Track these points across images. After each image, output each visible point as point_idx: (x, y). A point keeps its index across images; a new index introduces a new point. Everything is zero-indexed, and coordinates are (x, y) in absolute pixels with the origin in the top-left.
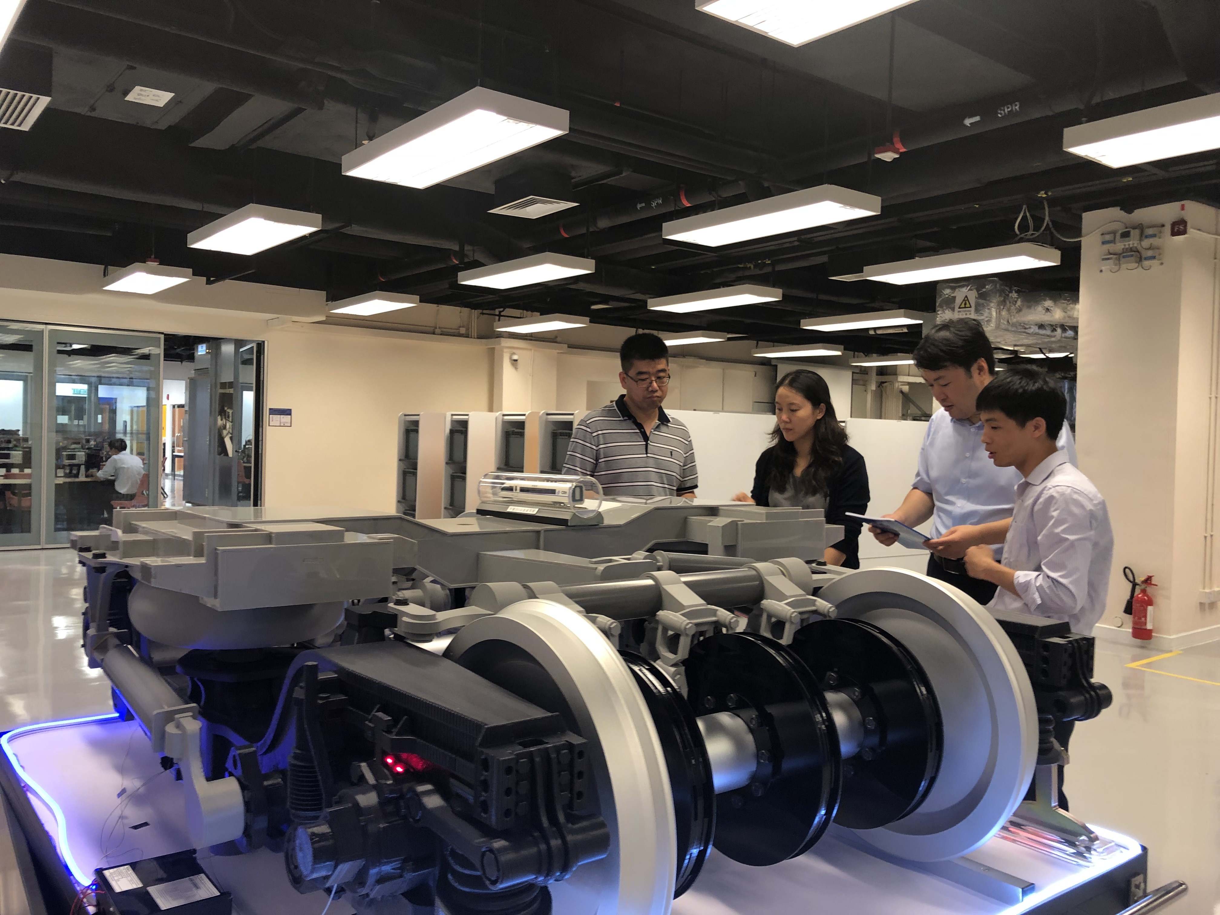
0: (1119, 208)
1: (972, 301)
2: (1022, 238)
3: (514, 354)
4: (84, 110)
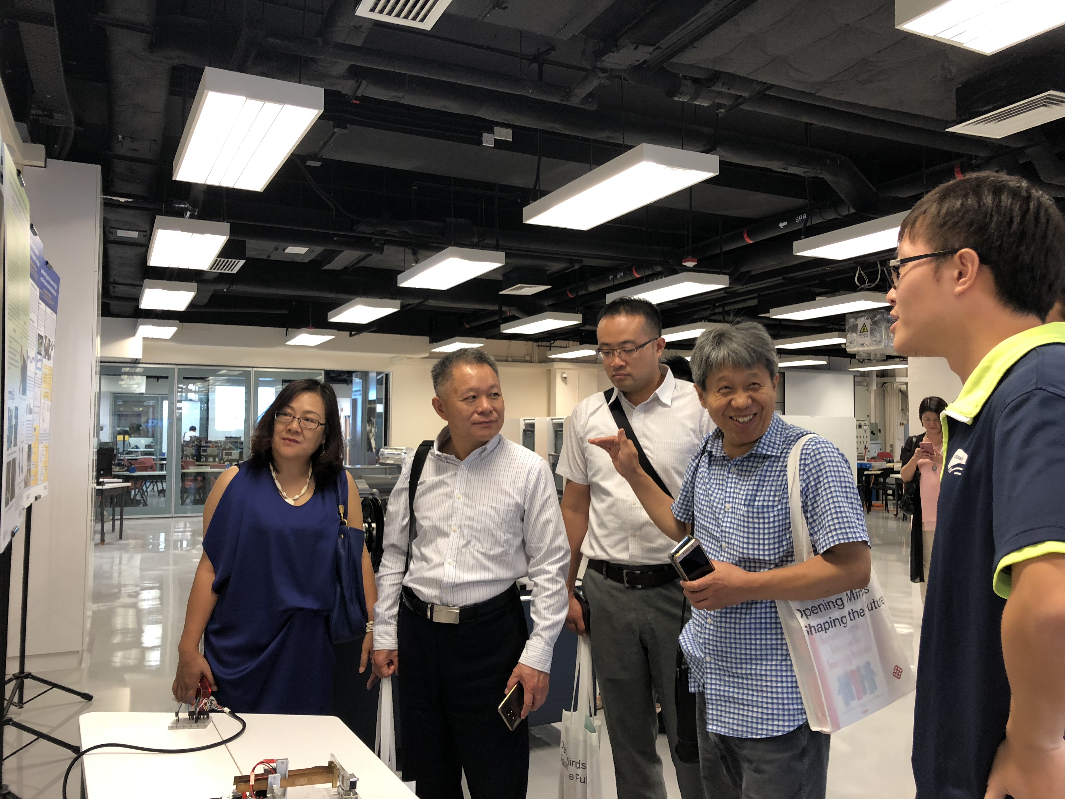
1: (868, 327)
2: (862, 288)
3: (564, 373)
4: (265, 257)
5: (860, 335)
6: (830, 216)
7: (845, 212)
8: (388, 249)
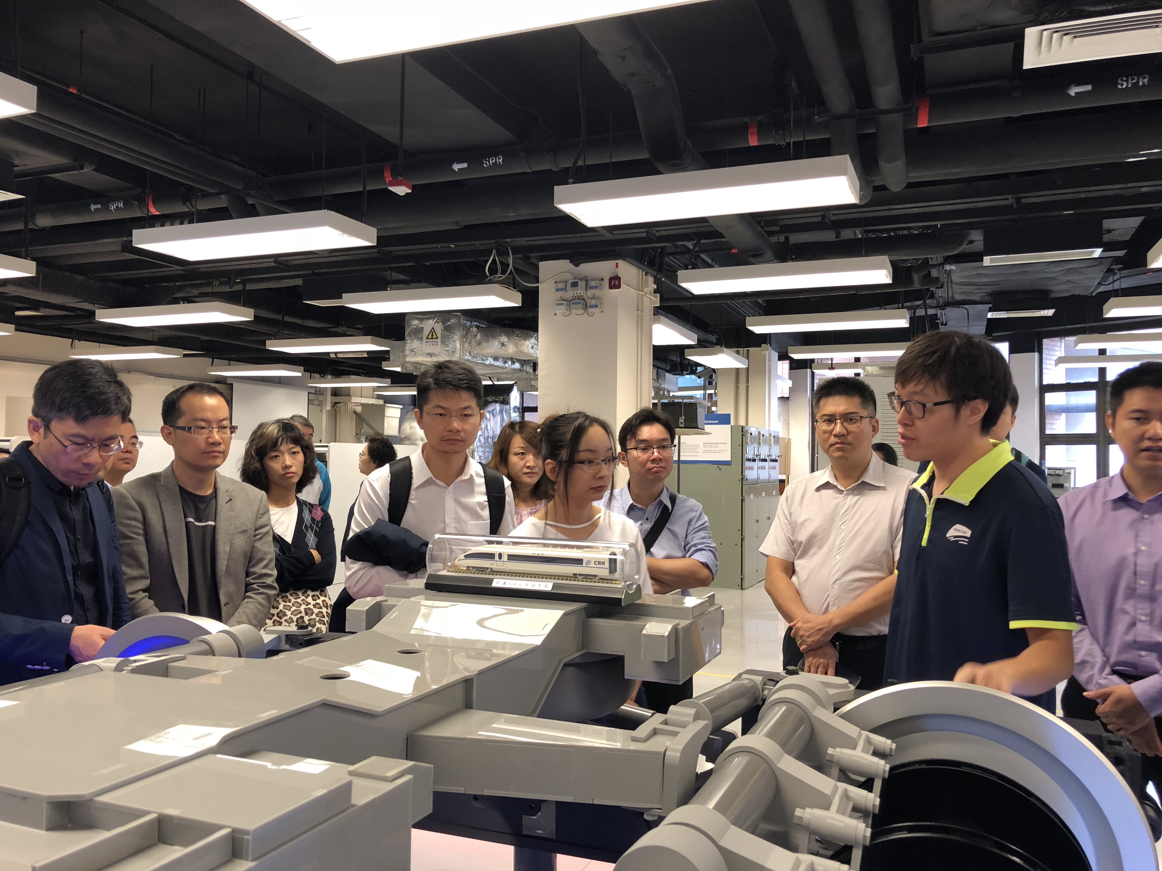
0: (568, 261)
1: (439, 333)
2: (491, 280)
5: (426, 342)
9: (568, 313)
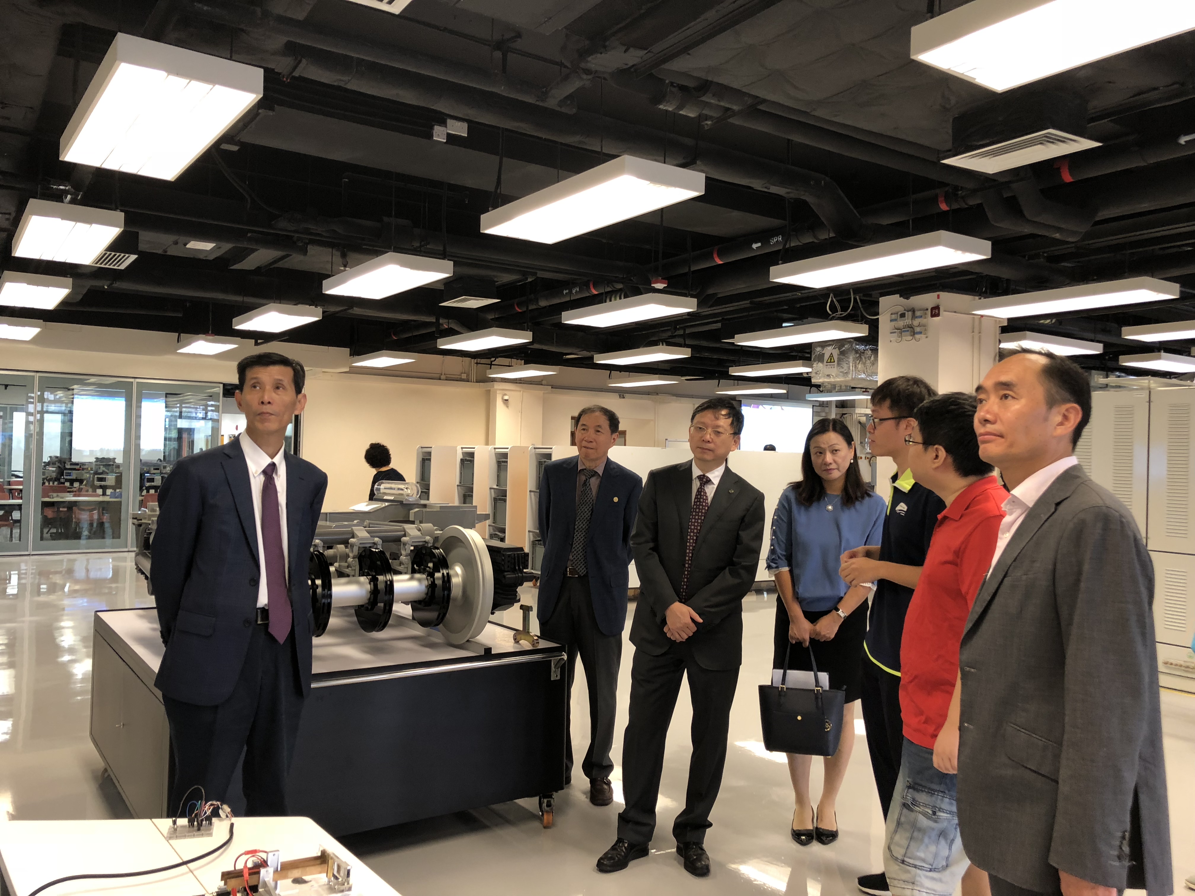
0: (898, 295)
1: (836, 357)
2: (833, 317)
3: (505, 394)
4: (160, 252)
5: (827, 365)
6: (807, 239)
7: (823, 236)
8: (312, 250)
9: (900, 339)
